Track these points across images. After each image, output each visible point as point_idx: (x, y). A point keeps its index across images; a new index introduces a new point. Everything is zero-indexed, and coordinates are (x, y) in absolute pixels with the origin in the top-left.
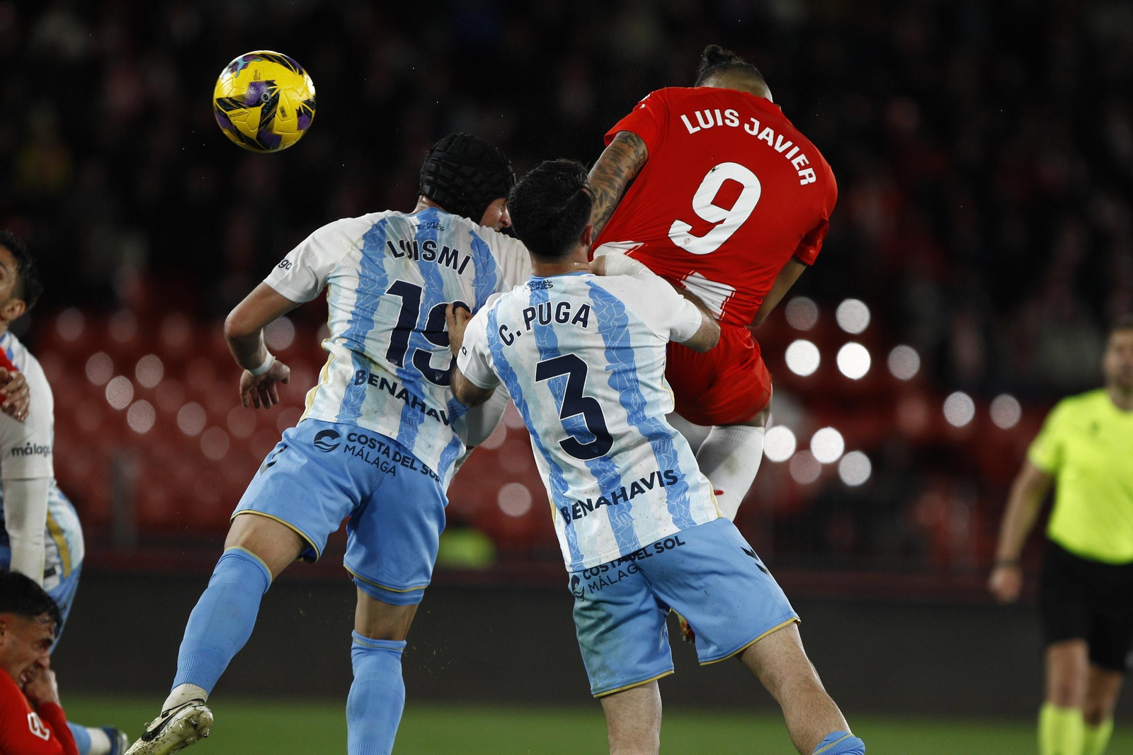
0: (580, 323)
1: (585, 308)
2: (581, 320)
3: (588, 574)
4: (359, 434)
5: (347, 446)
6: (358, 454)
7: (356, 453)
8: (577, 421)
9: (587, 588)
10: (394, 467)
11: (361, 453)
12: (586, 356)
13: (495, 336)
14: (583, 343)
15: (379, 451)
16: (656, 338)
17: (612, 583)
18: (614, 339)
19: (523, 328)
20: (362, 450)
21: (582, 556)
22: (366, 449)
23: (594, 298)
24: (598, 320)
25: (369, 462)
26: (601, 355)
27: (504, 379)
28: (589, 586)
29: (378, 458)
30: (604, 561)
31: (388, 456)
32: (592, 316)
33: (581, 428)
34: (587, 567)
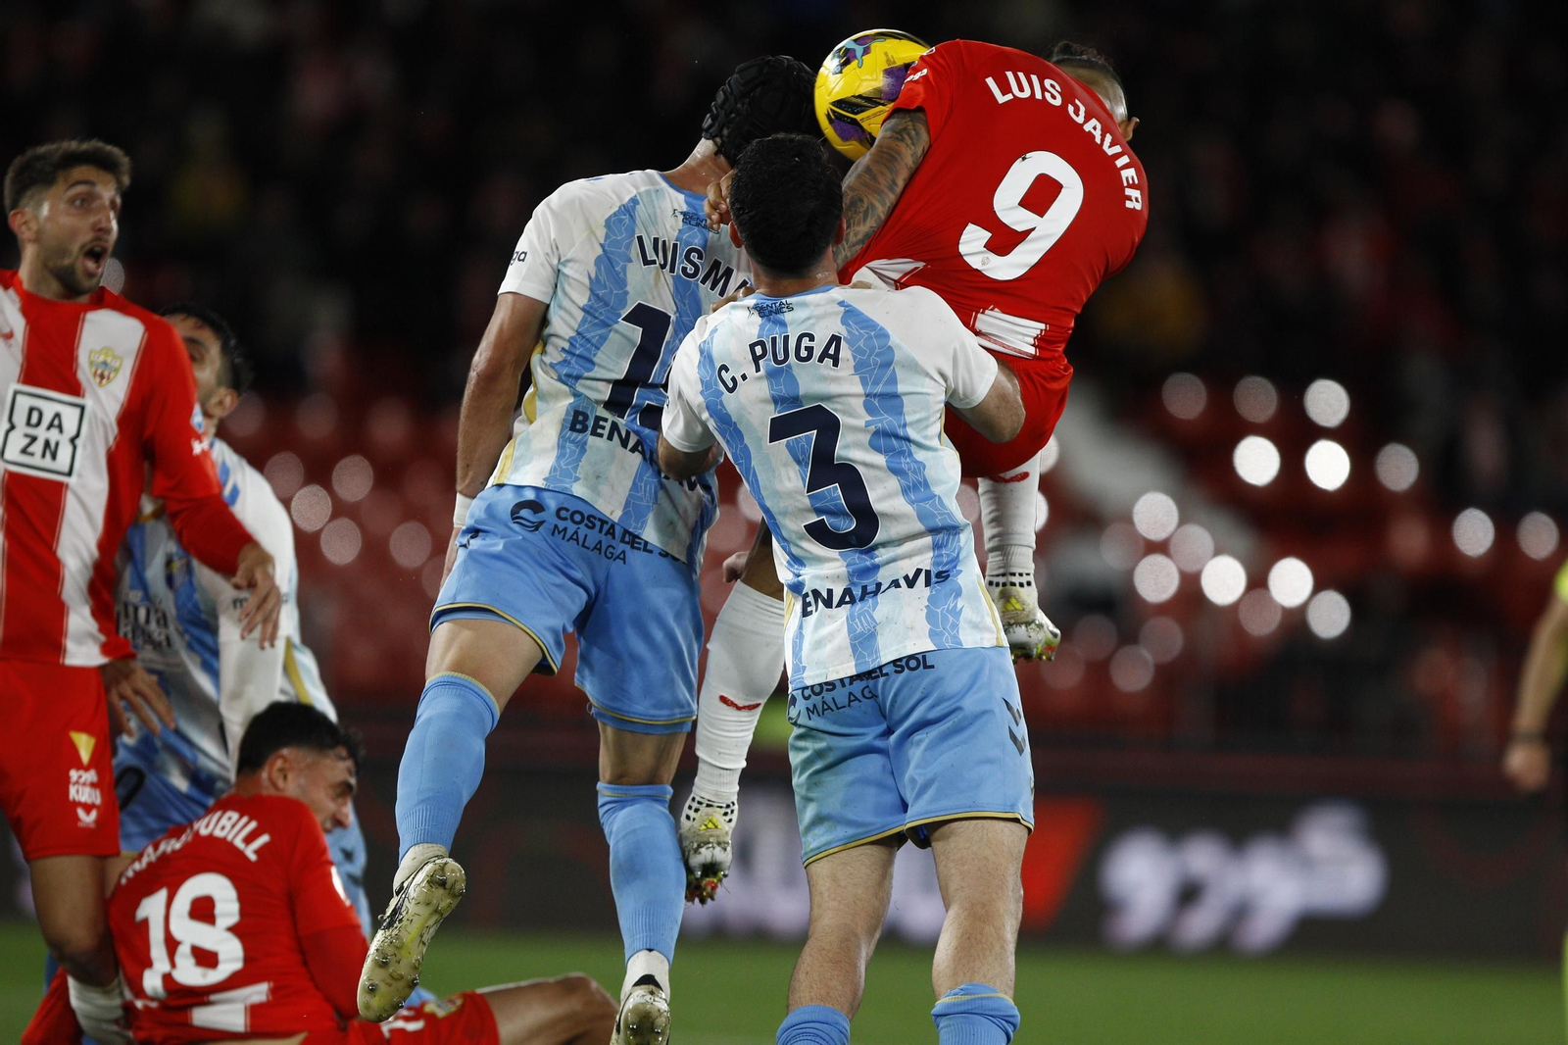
0: (828, 361)
1: (835, 339)
2: (830, 356)
3: (807, 692)
4: (572, 510)
5: (556, 526)
6: (571, 538)
7: (568, 536)
8: (830, 495)
9: (804, 712)
10: (624, 552)
11: (575, 537)
12: (838, 406)
13: (711, 379)
14: (834, 389)
15: (600, 531)
16: (932, 382)
17: (838, 708)
18: (876, 383)
19: (750, 370)
20: (576, 532)
21: (804, 668)
22: (583, 530)
23: (848, 325)
24: (853, 356)
25: (588, 548)
26: (858, 404)
27: (724, 437)
28: (808, 709)
29: (600, 542)
30: (831, 678)
31: (614, 538)
32: (845, 352)
33: (836, 505)
34: (809, 683)
